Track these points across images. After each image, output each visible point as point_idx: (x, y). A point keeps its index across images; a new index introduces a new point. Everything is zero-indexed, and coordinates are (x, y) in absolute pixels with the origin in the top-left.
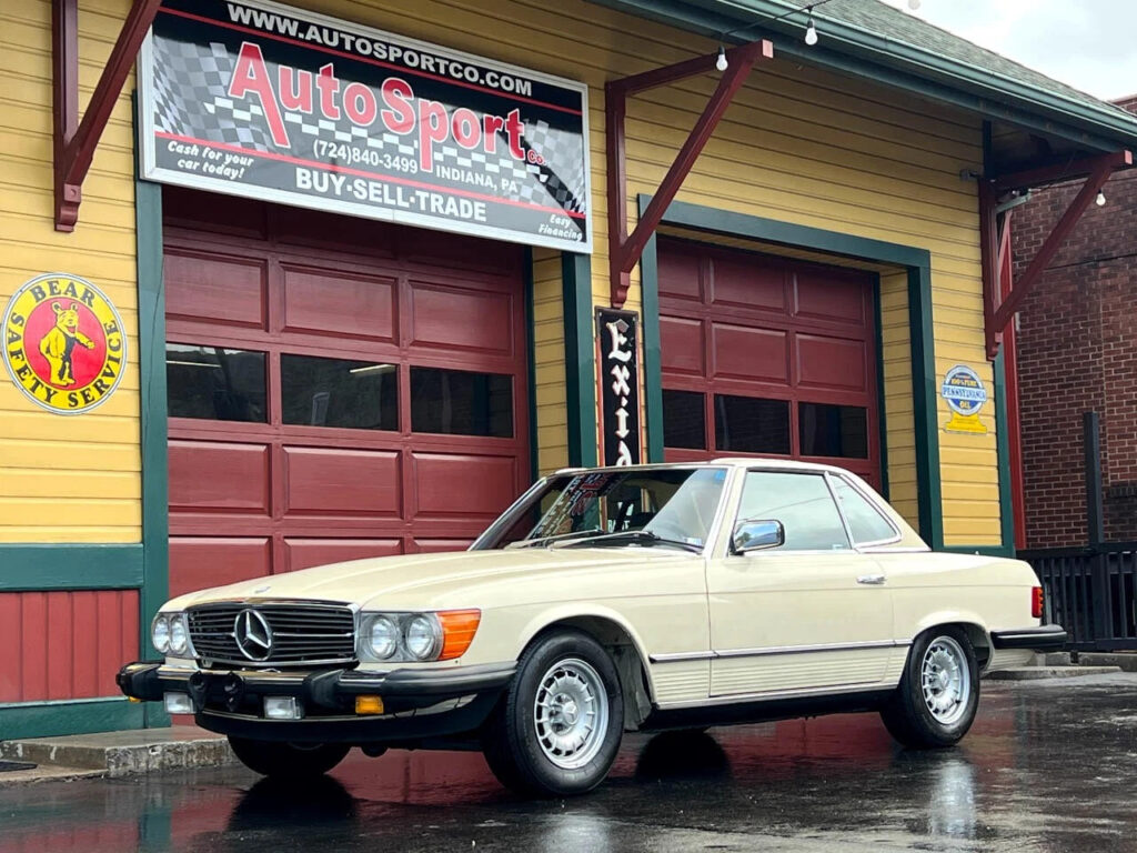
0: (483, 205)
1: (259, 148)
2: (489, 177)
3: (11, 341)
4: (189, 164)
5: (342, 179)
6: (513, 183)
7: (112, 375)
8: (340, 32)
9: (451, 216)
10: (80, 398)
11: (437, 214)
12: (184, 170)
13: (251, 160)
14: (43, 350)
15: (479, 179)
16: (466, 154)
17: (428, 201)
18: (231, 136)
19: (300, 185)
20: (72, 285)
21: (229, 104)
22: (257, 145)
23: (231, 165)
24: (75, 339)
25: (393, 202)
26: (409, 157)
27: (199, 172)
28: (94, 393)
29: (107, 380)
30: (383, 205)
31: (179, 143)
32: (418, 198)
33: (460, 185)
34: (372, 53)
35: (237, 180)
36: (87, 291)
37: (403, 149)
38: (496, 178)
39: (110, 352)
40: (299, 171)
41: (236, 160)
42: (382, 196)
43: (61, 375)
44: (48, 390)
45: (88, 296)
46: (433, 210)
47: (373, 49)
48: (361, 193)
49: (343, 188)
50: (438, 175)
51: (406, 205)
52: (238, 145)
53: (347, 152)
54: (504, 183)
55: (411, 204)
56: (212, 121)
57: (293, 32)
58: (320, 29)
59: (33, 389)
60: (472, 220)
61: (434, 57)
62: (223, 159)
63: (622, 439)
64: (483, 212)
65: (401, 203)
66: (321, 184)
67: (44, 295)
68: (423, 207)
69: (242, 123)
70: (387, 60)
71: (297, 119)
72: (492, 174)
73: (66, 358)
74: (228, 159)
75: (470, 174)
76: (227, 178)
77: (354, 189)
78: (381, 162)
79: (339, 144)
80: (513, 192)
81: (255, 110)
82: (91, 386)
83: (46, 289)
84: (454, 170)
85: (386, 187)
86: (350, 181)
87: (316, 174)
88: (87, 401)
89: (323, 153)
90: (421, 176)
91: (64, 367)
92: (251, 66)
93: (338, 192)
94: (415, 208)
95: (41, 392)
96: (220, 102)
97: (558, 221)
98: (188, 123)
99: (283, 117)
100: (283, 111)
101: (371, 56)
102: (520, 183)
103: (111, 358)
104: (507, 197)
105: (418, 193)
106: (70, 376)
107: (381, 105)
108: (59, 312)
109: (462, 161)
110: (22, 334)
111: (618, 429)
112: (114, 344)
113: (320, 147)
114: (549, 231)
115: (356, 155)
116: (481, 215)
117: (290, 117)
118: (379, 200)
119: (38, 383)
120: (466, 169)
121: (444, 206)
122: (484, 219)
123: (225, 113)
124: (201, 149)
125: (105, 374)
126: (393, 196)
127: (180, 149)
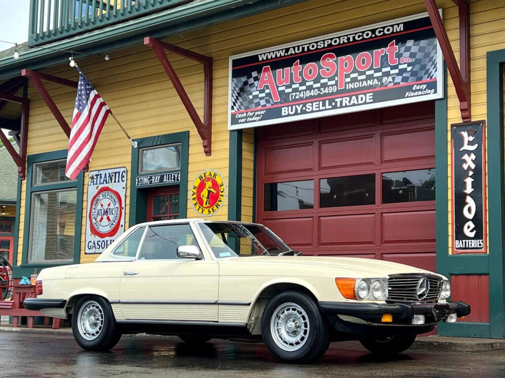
0: (372, 94)
1: (268, 105)
2: (376, 80)
3: (193, 195)
4: (243, 120)
5: (301, 106)
6: (390, 77)
7: (221, 201)
8: (302, 45)
9: (354, 105)
10: (211, 210)
11: (346, 106)
12: (241, 123)
13: (265, 111)
14: (201, 196)
15: (370, 82)
16: (363, 73)
17: (341, 102)
18: (258, 104)
19: (283, 114)
20: (210, 173)
21: (257, 93)
22: (267, 105)
23: (257, 116)
24: (211, 191)
25: (324, 108)
26: (332, 86)
27: (246, 122)
28: (215, 208)
29: (219, 203)
30: (319, 111)
31: (239, 114)
32: (336, 103)
33: (359, 89)
34: (317, 47)
35: (259, 120)
36: (215, 174)
37: (330, 83)
38: (379, 79)
39: (221, 193)
40: (283, 109)
41: (259, 113)
42: (319, 107)
43: (206, 204)
44: (203, 209)
45: (215, 175)
46: (344, 105)
47: (317, 45)
48: (309, 109)
49: (302, 109)
50: (347, 88)
51: (331, 107)
52: (260, 107)
53: (304, 94)
54: (385, 79)
55: (332, 106)
56: (251, 102)
57: (283, 55)
58: (294, 48)
59: (198, 210)
60: (365, 103)
61: (347, 36)
62: (254, 114)
63: (469, 195)
64: (371, 97)
65: (328, 107)
66: (292, 111)
67: (202, 178)
68: (338, 105)
69: (262, 98)
70: (324, 47)
71: (284, 88)
72: (377, 78)
73: (208, 198)
74: (256, 113)
75: (365, 82)
76: (255, 121)
77: (306, 108)
78: (319, 92)
79: (300, 92)
80: (390, 82)
81: (267, 91)
82: (214, 206)
83: (203, 176)
84: (355, 83)
85: (321, 103)
86: (304, 105)
87: (290, 107)
88: (213, 211)
89: (293, 98)
90: (338, 92)
91: (207, 201)
92: (266, 75)
93: (299, 112)
94: (335, 107)
95: (201, 210)
96: (254, 93)
97: (418, 88)
98: (243, 106)
99: (278, 89)
100: (278, 87)
101: (317, 49)
102: (395, 76)
103: (221, 195)
104: (386, 86)
105: (336, 100)
106: (209, 204)
107: (320, 67)
108: (206, 183)
109: (360, 78)
110: (196, 192)
111: (465, 189)
112: (222, 190)
113: (292, 96)
114: (413, 94)
115: (308, 94)
116: (370, 99)
117: (280, 89)
118: (318, 109)
119: (200, 207)
120: (362, 80)
121: (350, 102)
122: (372, 101)
123: (256, 97)
124: (247, 113)
125: (219, 201)
126: (324, 105)
127: (240, 116)
